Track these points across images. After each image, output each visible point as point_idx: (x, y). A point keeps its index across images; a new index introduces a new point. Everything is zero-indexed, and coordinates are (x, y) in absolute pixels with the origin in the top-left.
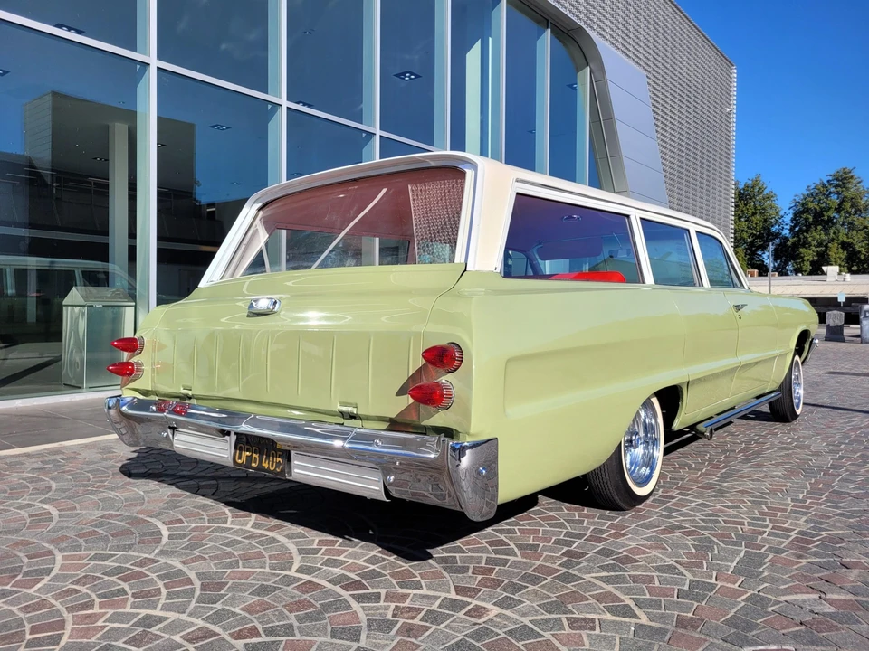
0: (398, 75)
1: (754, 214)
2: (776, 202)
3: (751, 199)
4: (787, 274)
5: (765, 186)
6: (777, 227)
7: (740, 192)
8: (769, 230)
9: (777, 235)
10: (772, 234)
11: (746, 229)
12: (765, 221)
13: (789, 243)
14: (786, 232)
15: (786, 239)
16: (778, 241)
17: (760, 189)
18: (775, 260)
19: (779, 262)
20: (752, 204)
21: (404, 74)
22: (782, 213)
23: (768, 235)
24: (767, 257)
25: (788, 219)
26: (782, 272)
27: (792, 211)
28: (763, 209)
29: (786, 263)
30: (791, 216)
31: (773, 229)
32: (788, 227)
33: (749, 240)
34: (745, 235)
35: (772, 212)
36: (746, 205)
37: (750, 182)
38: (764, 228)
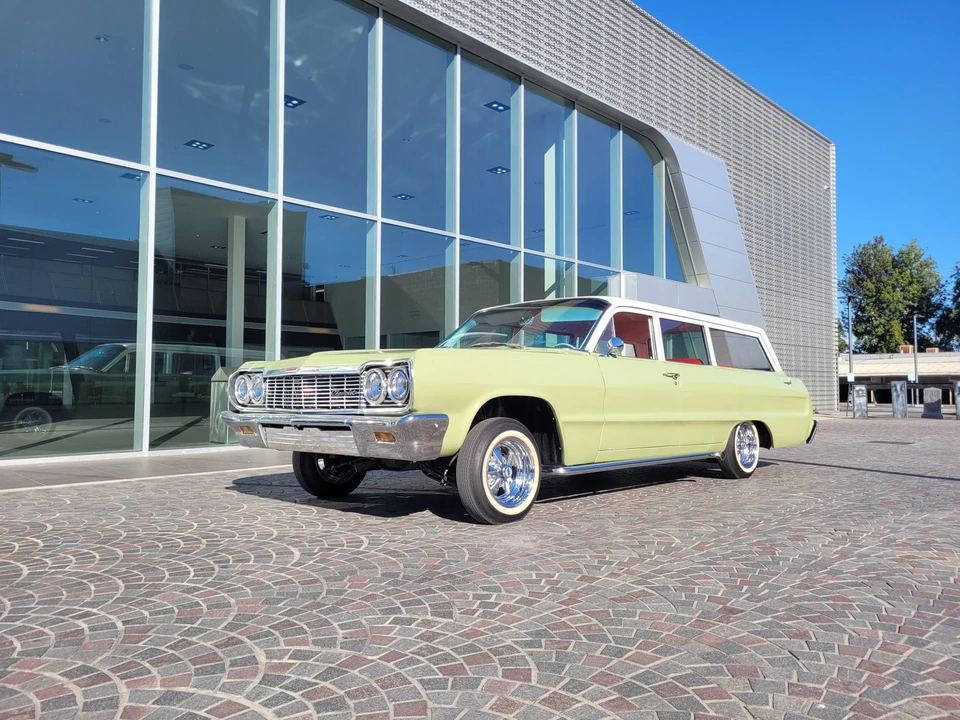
0: (491, 170)
1: (910, 283)
2: (936, 269)
3: (906, 266)
4: (951, 350)
5: (922, 252)
6: (938, 297)
7: (894, 259)
8: (929, 300)
9: (939, 306)
10: (933, 305)
11: (901, 300)
12: (924, 290)
13: (952, 315)
14: (949, 303)
15: (949, 310)
16: (940, 312)
17: (916, 255)
18: (938, 334)
19: (942, 336)
20: (908, 272)
21: (496, 169)
22: (943, 282)
23: (928, 306)
24: (928, 330)
25: (950, 288)
26: (945, 347)
27: (954, 280)
28: (921, 277)
29: (950, 338)
30: (953, 285)
31: (934, 300)
32: (951, 297)
33: (905, 313)
34: (901, 307)
35: (932, 281)
36: (901, 273)
37: (905, 249)
38: (922, 299)
